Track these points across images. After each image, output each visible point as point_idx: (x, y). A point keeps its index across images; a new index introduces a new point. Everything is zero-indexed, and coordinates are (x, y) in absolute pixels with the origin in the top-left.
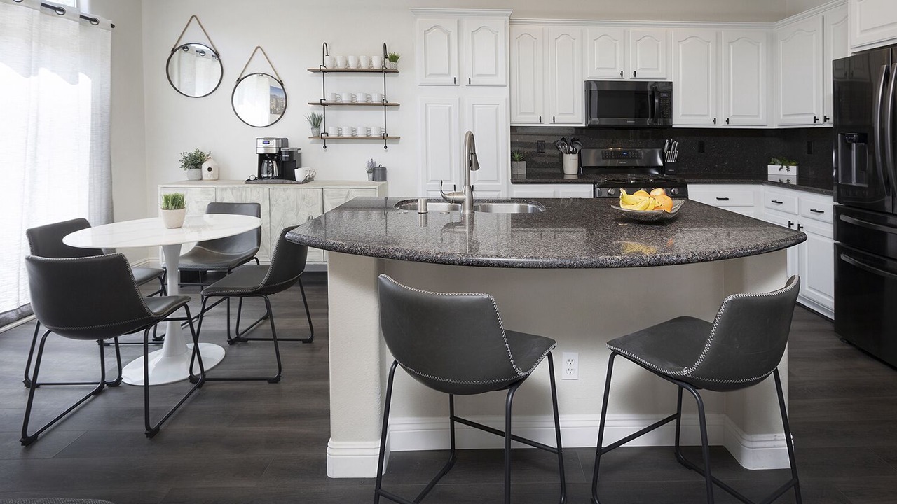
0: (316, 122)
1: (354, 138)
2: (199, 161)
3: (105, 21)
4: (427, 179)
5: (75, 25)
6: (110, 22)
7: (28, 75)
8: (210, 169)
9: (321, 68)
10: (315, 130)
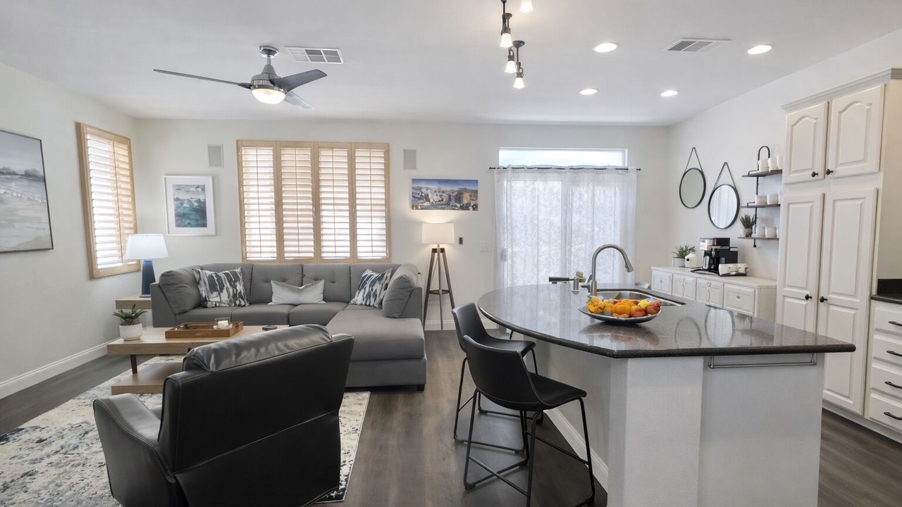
3: (632, 169)
6: (636, 168)
8: (688, 260)
9: (751, 173)
10: (747, 230)
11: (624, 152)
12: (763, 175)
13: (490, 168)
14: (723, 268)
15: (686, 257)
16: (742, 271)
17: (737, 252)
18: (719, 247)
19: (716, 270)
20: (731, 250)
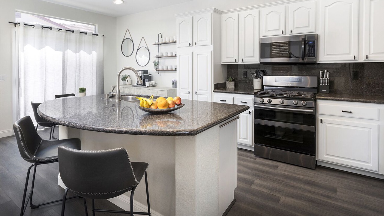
0: (156, 64)
1: (167, 70)
2: (125, 78)
3: (100, 35)
4: (180, 88)
5: (91, 37)
6: (102, 35)
7: (76, 53)
8: (128, 81)
9: (157, 43)
10: (156, 67)
11: (95, 25)
12: (161, 44)
13: (10, 22)
14: (147, 84)
15: (127, 80)
16: (154, 84)
17: (151, 76)
18: (144, 74)
19: (144, 84)
20: (150, 75)
